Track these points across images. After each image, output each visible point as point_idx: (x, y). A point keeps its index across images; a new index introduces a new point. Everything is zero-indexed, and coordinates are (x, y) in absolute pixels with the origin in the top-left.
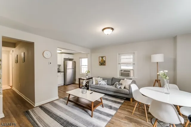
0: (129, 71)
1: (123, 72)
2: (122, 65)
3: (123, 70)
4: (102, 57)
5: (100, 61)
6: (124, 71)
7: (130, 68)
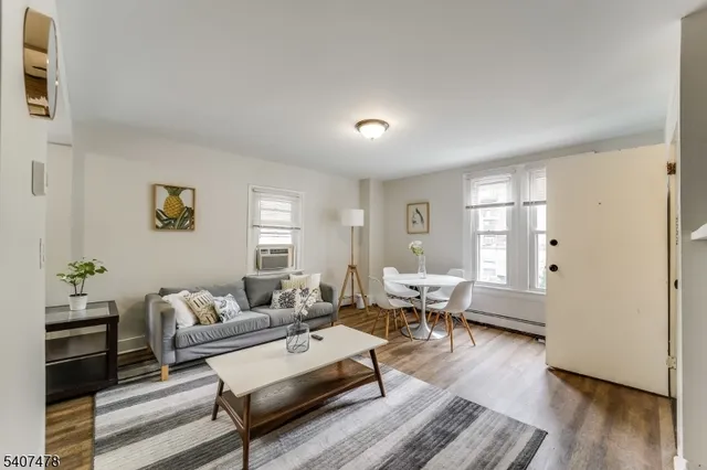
0: (286, 251)
1: (268, 254)
2: (263, 230)
3: (269, 248)
4: (175, 191)
5: (160, 206)
6: (272, 252)
7: (284, 240)
